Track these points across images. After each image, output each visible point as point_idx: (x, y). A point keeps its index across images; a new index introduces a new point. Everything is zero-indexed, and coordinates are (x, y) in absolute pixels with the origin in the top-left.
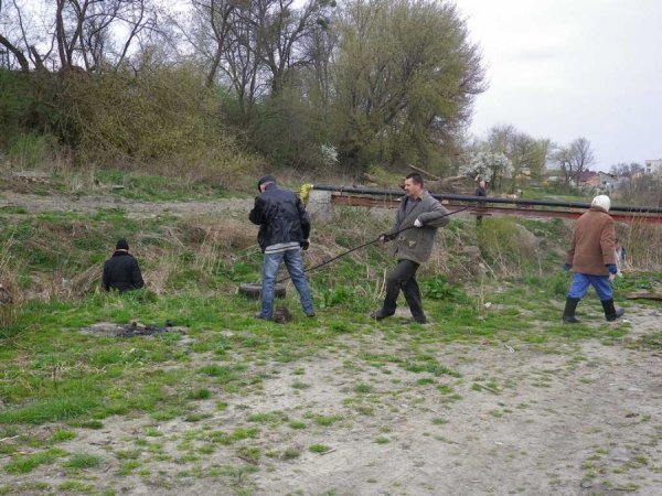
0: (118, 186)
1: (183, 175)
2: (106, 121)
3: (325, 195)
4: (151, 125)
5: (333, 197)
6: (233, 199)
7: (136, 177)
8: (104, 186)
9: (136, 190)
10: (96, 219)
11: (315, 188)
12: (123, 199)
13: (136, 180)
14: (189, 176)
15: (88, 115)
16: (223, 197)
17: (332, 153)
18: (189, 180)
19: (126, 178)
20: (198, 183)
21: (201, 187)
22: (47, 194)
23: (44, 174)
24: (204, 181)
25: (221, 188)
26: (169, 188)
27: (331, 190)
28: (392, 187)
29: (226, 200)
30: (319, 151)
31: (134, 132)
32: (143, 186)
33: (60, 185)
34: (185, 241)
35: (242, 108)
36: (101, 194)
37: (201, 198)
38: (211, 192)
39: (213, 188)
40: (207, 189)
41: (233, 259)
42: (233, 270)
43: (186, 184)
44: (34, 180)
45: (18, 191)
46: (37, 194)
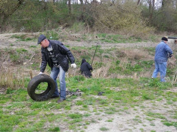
0: (103, 38)
1: (126, 34)
2: (103, 18)
3: (173, 40)
4: (117, 18)
6: (143, 42)
7: (110, 35)
8: (99, 38)
9: (110, 39)
10: (90, 49)
12: (104, 42)
13: (110, 36)
14: (128, 34)
15: (97, 16)
16: (139, 41)
18: (128, 36)
19: (107, 35)
20: (131, 37)
22: (80, 41)
23: (80, 35)
24: (133, 36)
25: (139, 38)
26: (121, 39)
29: (140, 42)
31: (112, 20)
32: (112, 38)
33: (85, 38)
34: (118, 56)
35: (150, 11)
36: (97, 41)
37: (131, 42)
38: (135, 40)
39: (136, 38)
40: (134, 39)
41: (135, 63)
42: (134, 67)
43: (127, 37)
44: (77, 36)
45: (72, 40)
46: (77, 41)
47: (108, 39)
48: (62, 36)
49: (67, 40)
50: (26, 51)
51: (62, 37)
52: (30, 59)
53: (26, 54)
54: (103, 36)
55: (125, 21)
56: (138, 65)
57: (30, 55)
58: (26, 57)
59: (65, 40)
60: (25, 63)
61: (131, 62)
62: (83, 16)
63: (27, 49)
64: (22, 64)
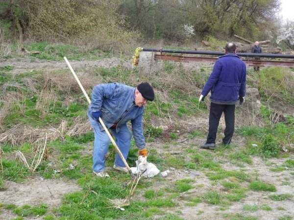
0: (36, 52)
1: (86, 45)
3: (149, 54)
5: (156, 55)
8: (27, 53)
9: (53, 54)
11: (144, 50)
13: (53, 48)
14: (89, 45)
17: (190, 30)
18: (89, 47)
19: (48, 47)
20: (94, 49)
21: (96, 51)
24: (99, 48)
26: (75, 52)
27: (154, 51)
28: (219, 49)
30: (183, 28)
32: (57, 52)
38: (102, 54)
39: (104, 52)
40: (99, 53)
41: (71, 101)
42: (67, 109)
43: (86, 50)
47: (49, 53)
54: (40, 48)
55: (86, 20)
56: (76, 104)
61: (64, 99)
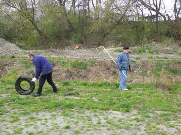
22: (172, 54)
23: (171, 48)
33: (176, 51)
44: (169, 50)
45: (165, 53)
46: (169, 53)
48: (156, 49)
49: (161, 53)
50: (135, 62)
51: (156, 51)
52: (139, 68)
53: (135, 64)
57: (139, 65)
58: (135, 66)
59: (159, 53)
60: (135, 72)
62: (168, 32)
63: (135, 60)
64: (133, 72)
